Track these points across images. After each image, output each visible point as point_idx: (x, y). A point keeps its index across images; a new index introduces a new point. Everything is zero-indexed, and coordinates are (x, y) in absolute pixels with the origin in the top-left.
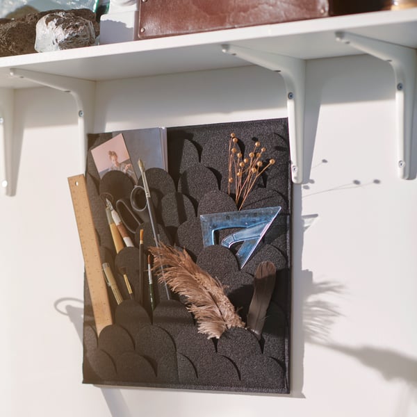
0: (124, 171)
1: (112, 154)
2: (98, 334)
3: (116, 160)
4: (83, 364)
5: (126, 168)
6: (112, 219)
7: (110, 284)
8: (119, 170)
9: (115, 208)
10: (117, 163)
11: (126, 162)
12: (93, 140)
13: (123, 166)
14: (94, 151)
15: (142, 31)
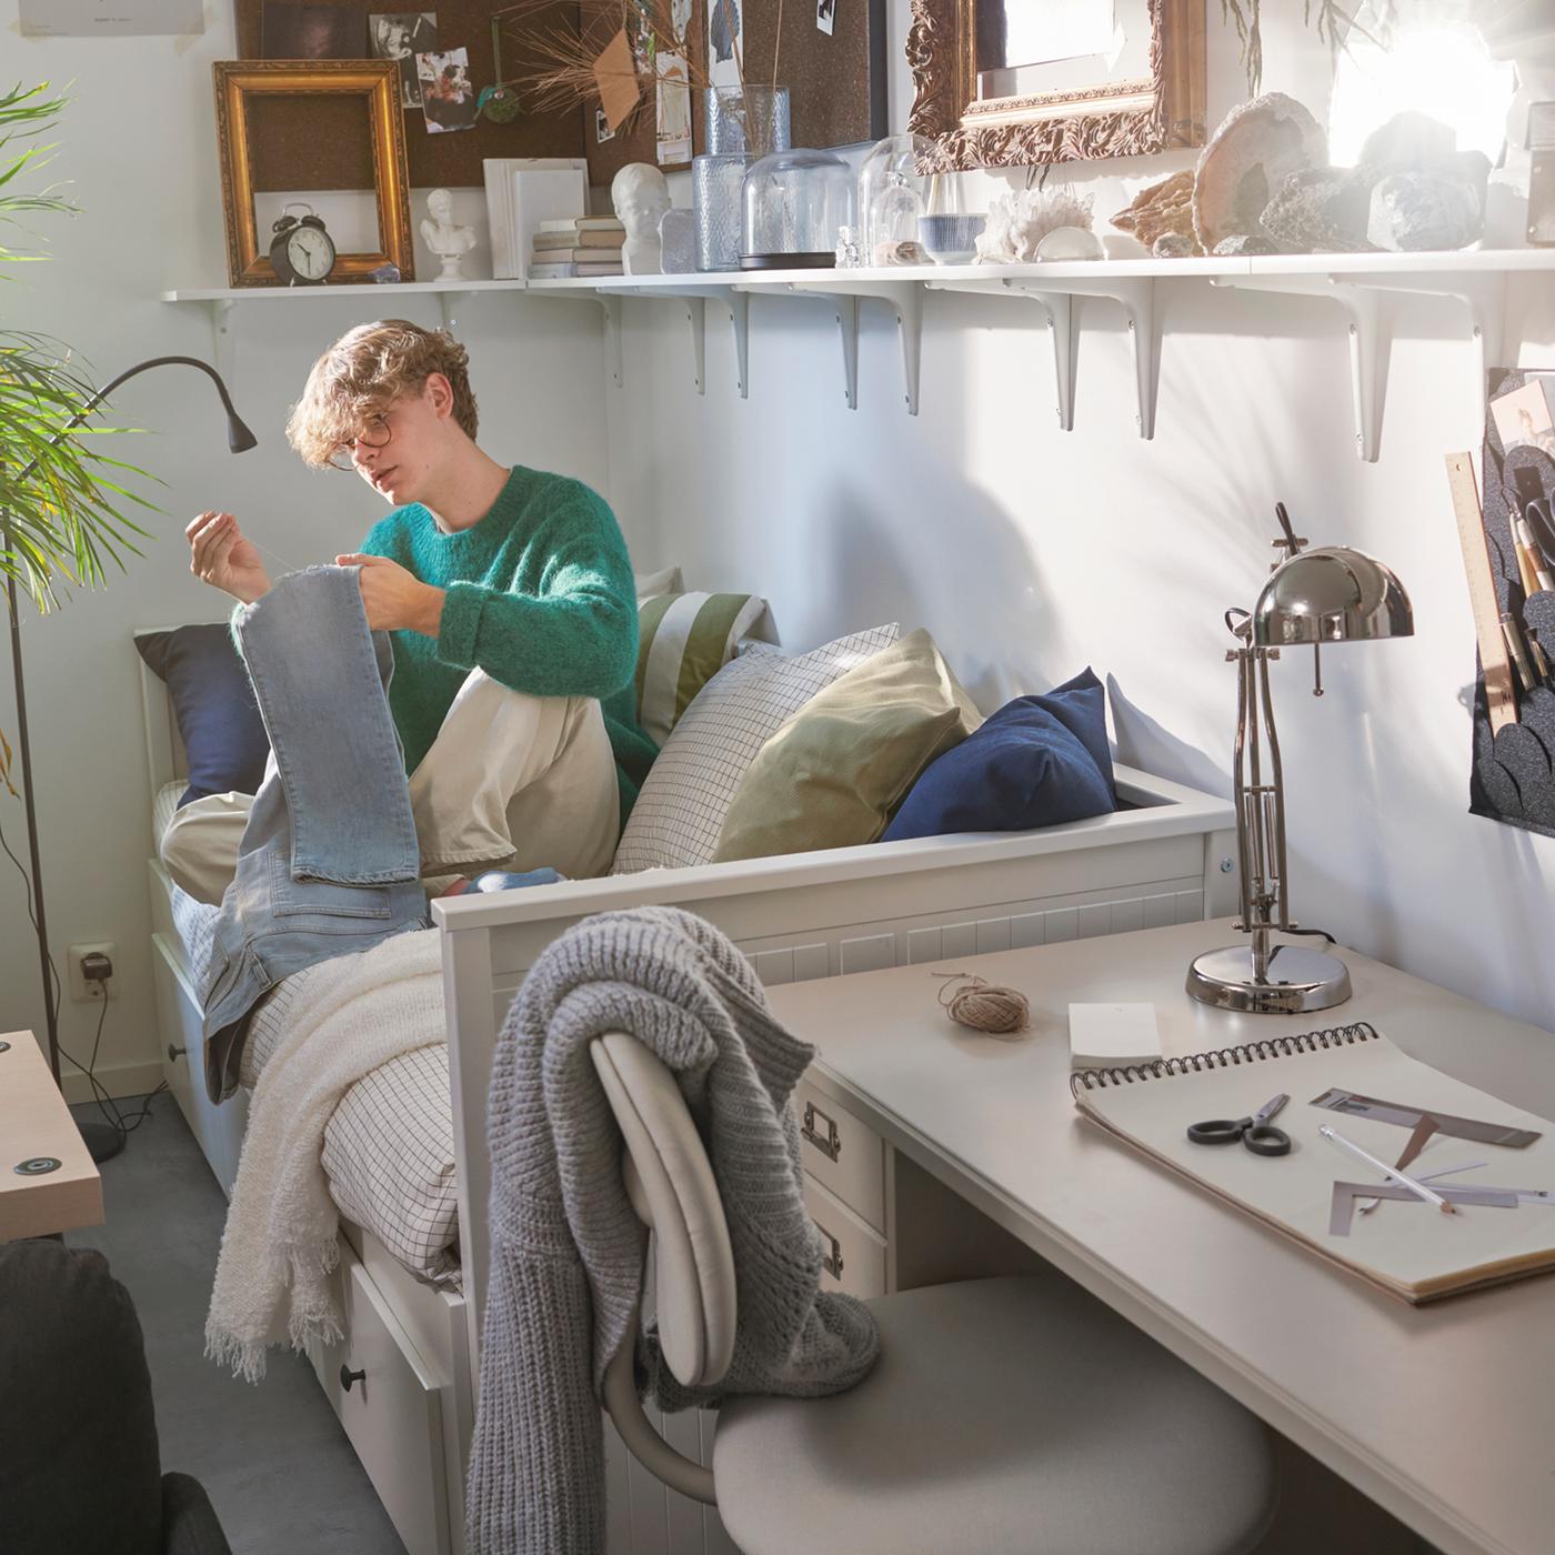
0: (1544, 449)
1: (1524, 414)
2: (1495, 734)
3: (1530, 426)
4: (1472, 779)
5: (1547, 443)
6: (1518, 536)
7: (1514, 652)
8: (1534, 445)
9: (1523, 516)
10: (1531, 432)
11: (1546, 433)
12: (1499, 379)
13: (1541, 439)
14: (1494, 405)
15: (1531, 230)
